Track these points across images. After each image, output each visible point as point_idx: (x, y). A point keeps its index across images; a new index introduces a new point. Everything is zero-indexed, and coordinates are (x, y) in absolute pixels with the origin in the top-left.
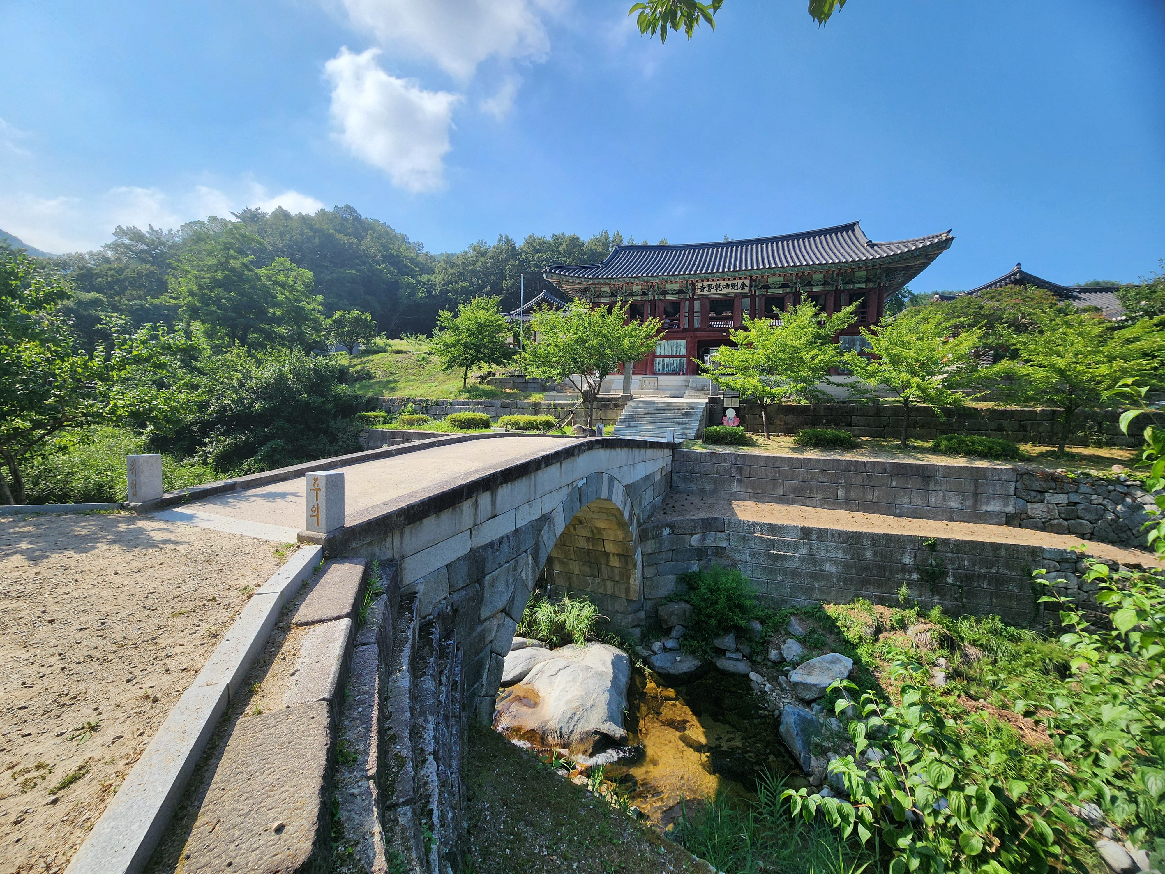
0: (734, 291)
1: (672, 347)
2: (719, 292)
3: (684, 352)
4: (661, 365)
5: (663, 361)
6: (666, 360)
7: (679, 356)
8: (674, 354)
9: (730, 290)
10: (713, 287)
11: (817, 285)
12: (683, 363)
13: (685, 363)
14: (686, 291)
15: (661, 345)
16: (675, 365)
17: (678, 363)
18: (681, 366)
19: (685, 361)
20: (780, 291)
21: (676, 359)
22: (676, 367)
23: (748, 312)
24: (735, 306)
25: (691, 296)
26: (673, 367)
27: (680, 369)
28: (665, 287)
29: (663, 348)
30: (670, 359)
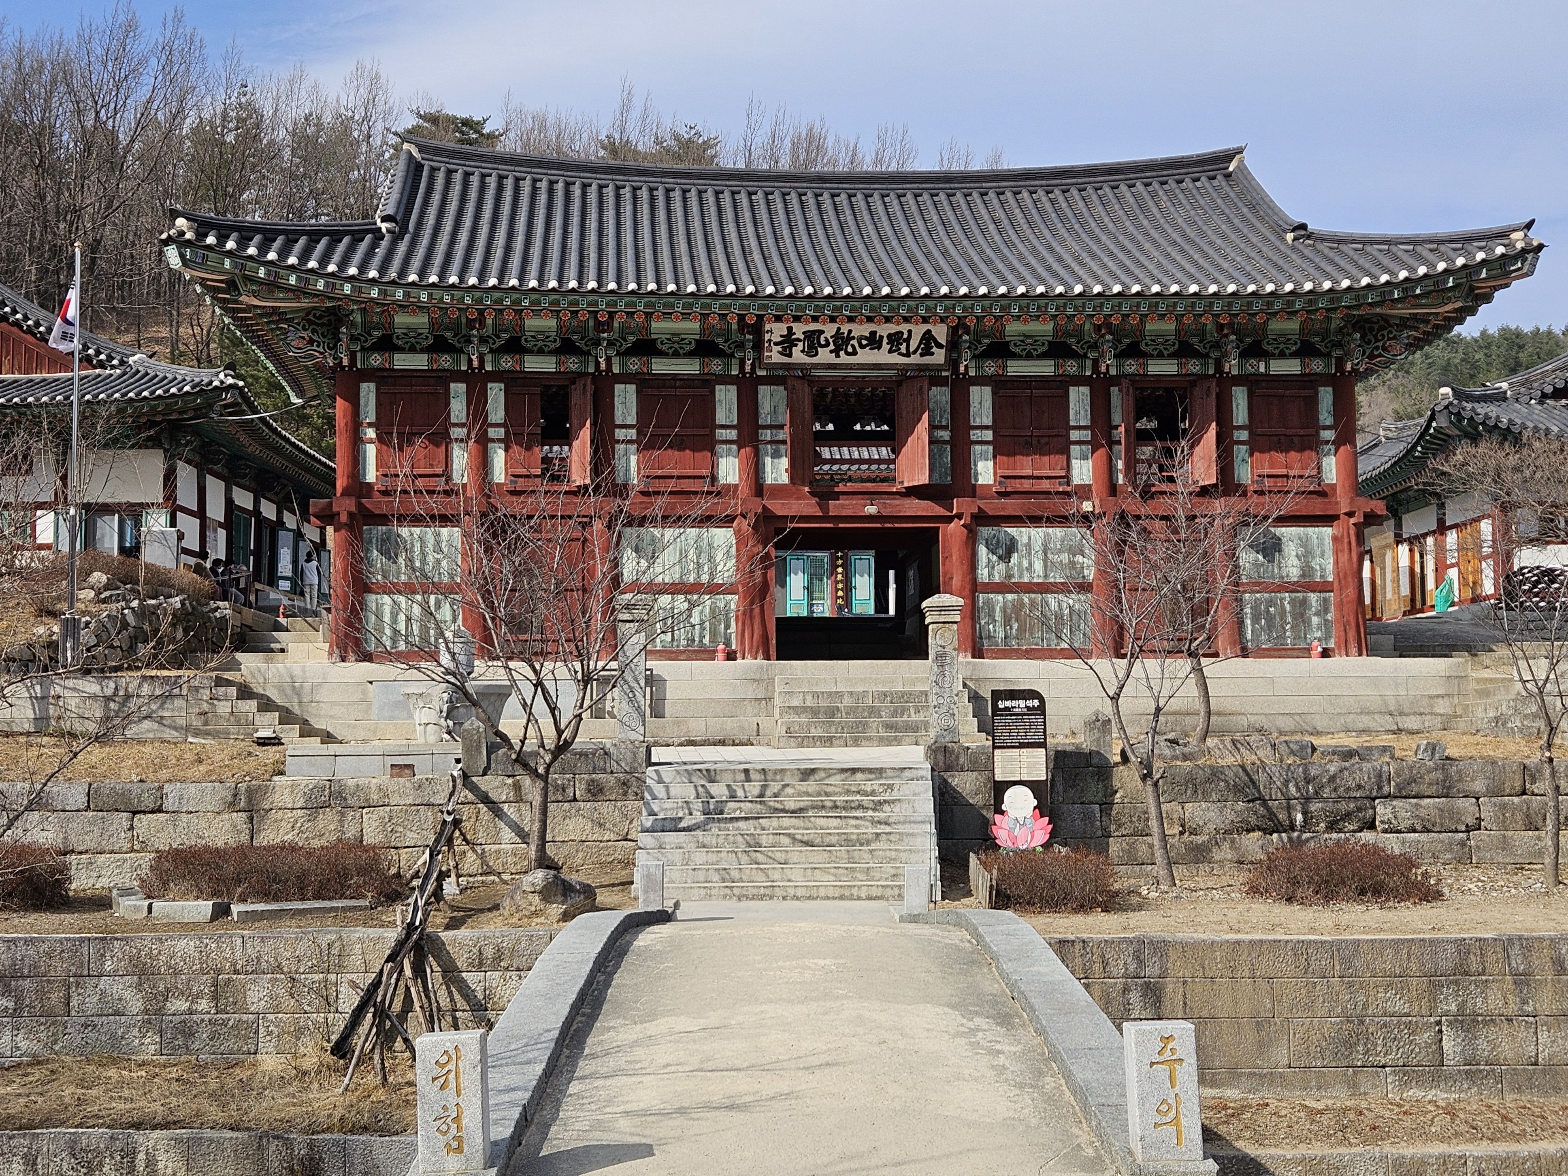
1: (683, 555)
3: (727, 571)
5: (651, 605)
6: (663, 601)
7: (711, 589)
8: (691, 577)
10: (827, 340)
11: (1160, 356)
12: (727, 612)
13: (732, 614)
14: (725, 347)
15: (642, 547)
16: (696, 620)
17: (708, 611)
18: (718, 621)
19: (733, 606)
20: (1045, 368)
21: (699, 596)
22: (698, 627)
23: (945, 435)
24: (904, 414)
25: (748, 368)
26: (689, 626)
27: (714, 635)
28: (647, 329)
29: (650, 556)
30: (677, 596)
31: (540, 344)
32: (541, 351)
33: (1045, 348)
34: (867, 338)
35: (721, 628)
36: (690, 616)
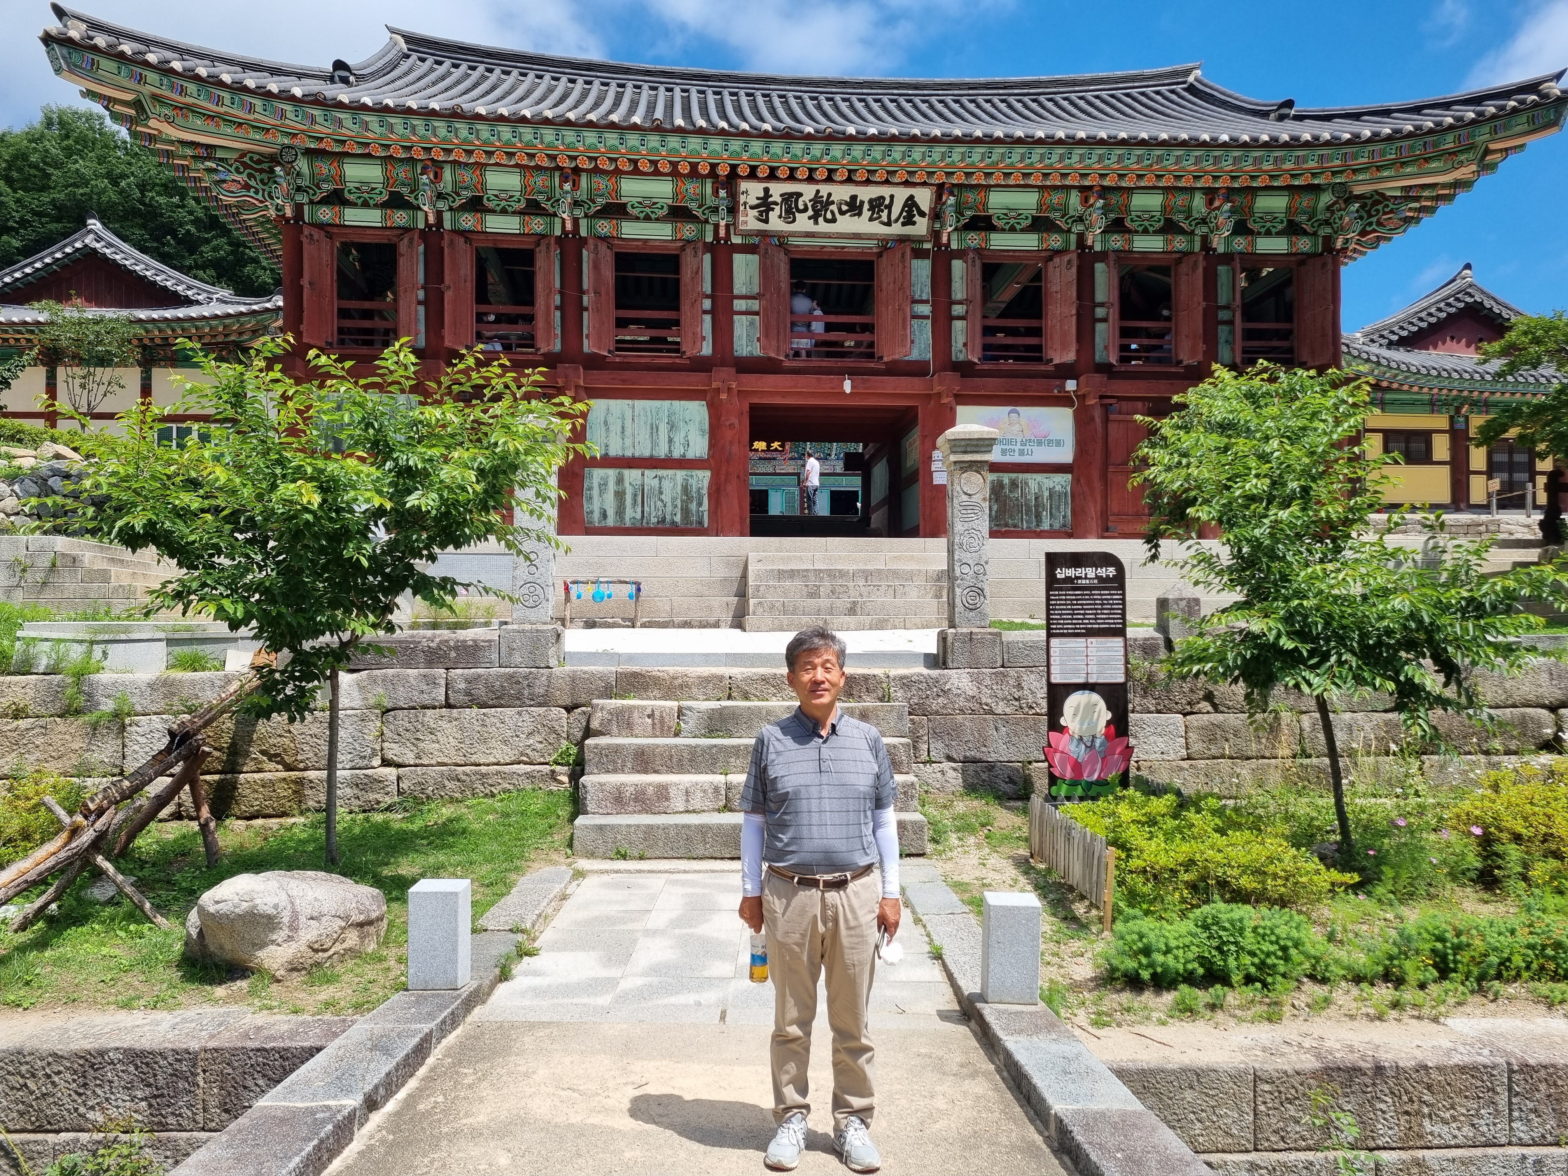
0: (877, 228)
1: (654, 429)
2: (823, 227)
3: (699, 447)
4: (610, 496)
5: (620, 481)
6: (632, 475)
7: (683, 463)
8: (662, 452)
9: (862, 224)
10: (806, 205)
11: (1146, 231)
12: (699, 490)
13: (705, 491)
14: (698, 213)
15: (610, 419)
16: (667, 497)
17: (679, 488)
18: (690, 499)
19: (706, 484)
20: (1029, 242)
21: (670, 472)
22: (669, 504)
23: (926, 309)
24: (884, 285)
25: (722, 233)
26: (659, 503)
27: (686, 512)
28: (617, 191)
29: (619, 429)
30: (647, 472)
31: (503, 203)
32: (504, 212)
33: (1029, 221)
34: (847, 203)
35: (693, 506)
36: (661, 493)
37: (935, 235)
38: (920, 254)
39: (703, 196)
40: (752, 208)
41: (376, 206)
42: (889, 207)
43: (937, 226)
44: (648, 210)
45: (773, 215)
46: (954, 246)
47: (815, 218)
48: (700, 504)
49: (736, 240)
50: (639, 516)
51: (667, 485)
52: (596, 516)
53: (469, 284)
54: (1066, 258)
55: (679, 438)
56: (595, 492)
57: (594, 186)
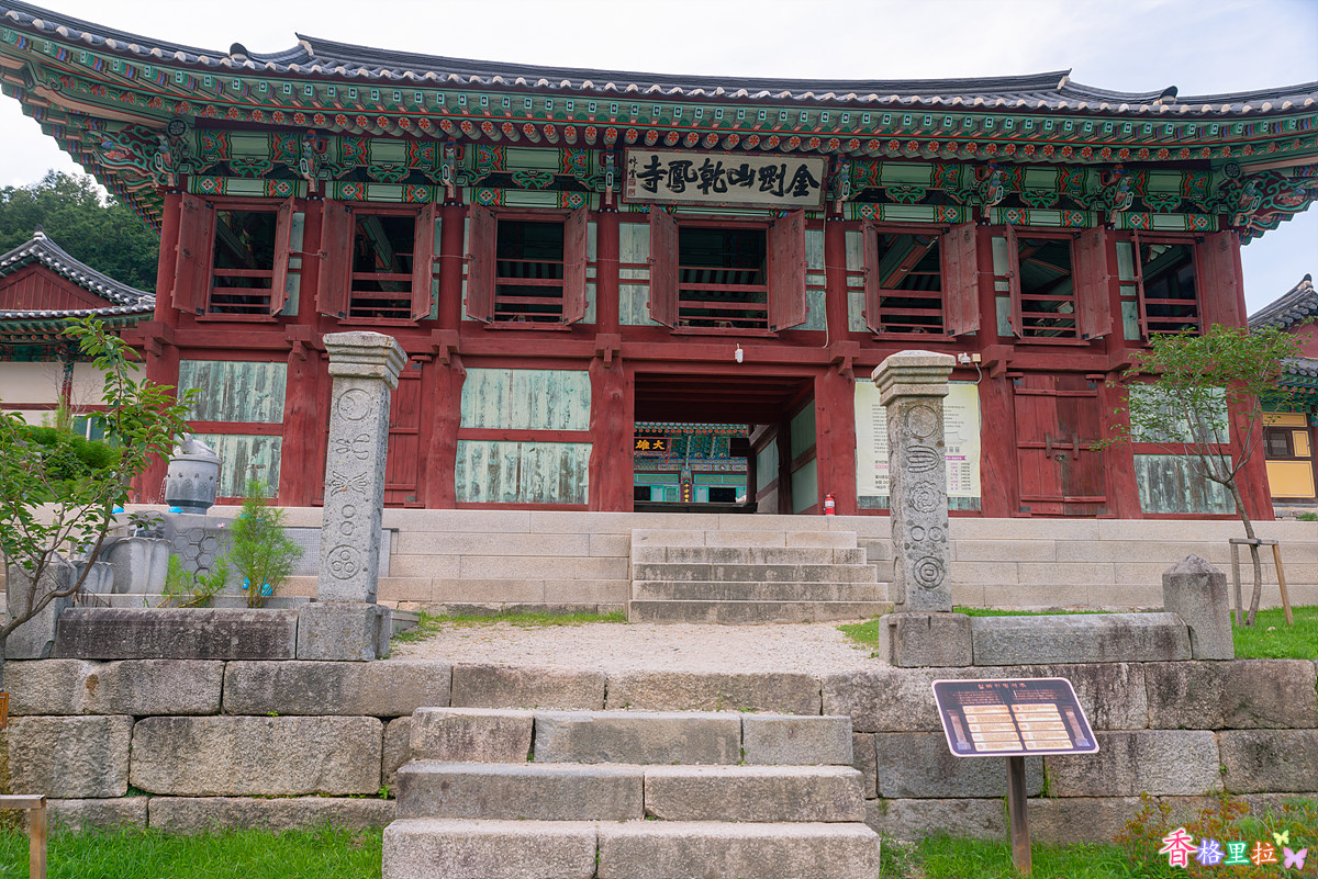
0: (768, 198)
1: (533, 399)
2: (713, 196)
3: (580, 419)
4: (483, 470)
5: (494, 454)
6: (507, 449)
7: (562, 437)
8: (540, 424)
9: (753, 195)
10: (695, 174)
11: (1041, 206)
12: (579, 464)
13: (586, 465)
14: (585, 183)
15: (486, 389)
16: (545, 472)
17: (559, 461)
18: (569, 473)
19: (587, 458)
20: (925, 214)
21: (549, 445)
22: (547, 479)
23: (820, 280)
24: (777, 254)
25: (609, 201)
26: (536, 477)
27: (565, 489)
28: (502, 161)
29: (496, 400)
30: (523, 444)
31: (387, 173)
32: (387, 181)
33: (923, 195)
34: (737, 173)
35: (573, 482)
36: (539, 467)
37: (829, 206)
38: (813, 224)
39: (590, 166)
40: (639, 176)
41: (260, 177)
42: (781, 177)
43: (830, 196)
44: (533, 180)
45: (661, 184)
46: (848, 216)
47: (704, 187)
48: (580, 479)
49: (623, 209)
50: (514, 492)
51: (545, 458)
52: (468, 490)
53: (347, 251)
54: (964, 229)
55: (559, 409)
56: (468, 466)
57: (480, 157)
